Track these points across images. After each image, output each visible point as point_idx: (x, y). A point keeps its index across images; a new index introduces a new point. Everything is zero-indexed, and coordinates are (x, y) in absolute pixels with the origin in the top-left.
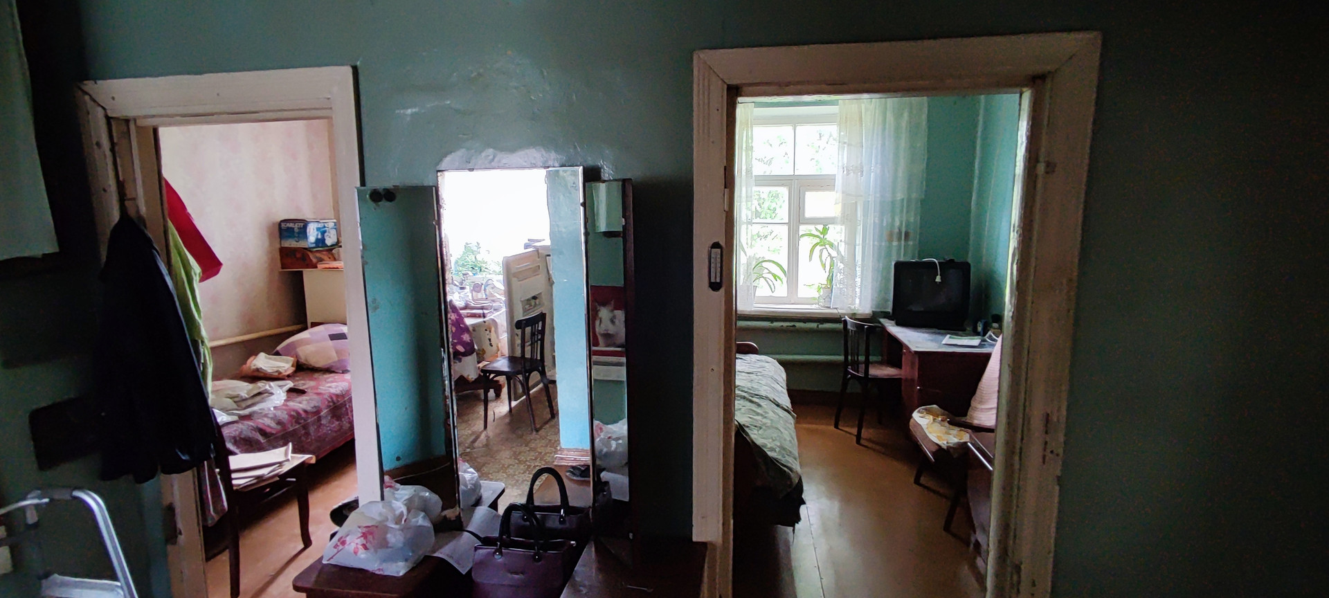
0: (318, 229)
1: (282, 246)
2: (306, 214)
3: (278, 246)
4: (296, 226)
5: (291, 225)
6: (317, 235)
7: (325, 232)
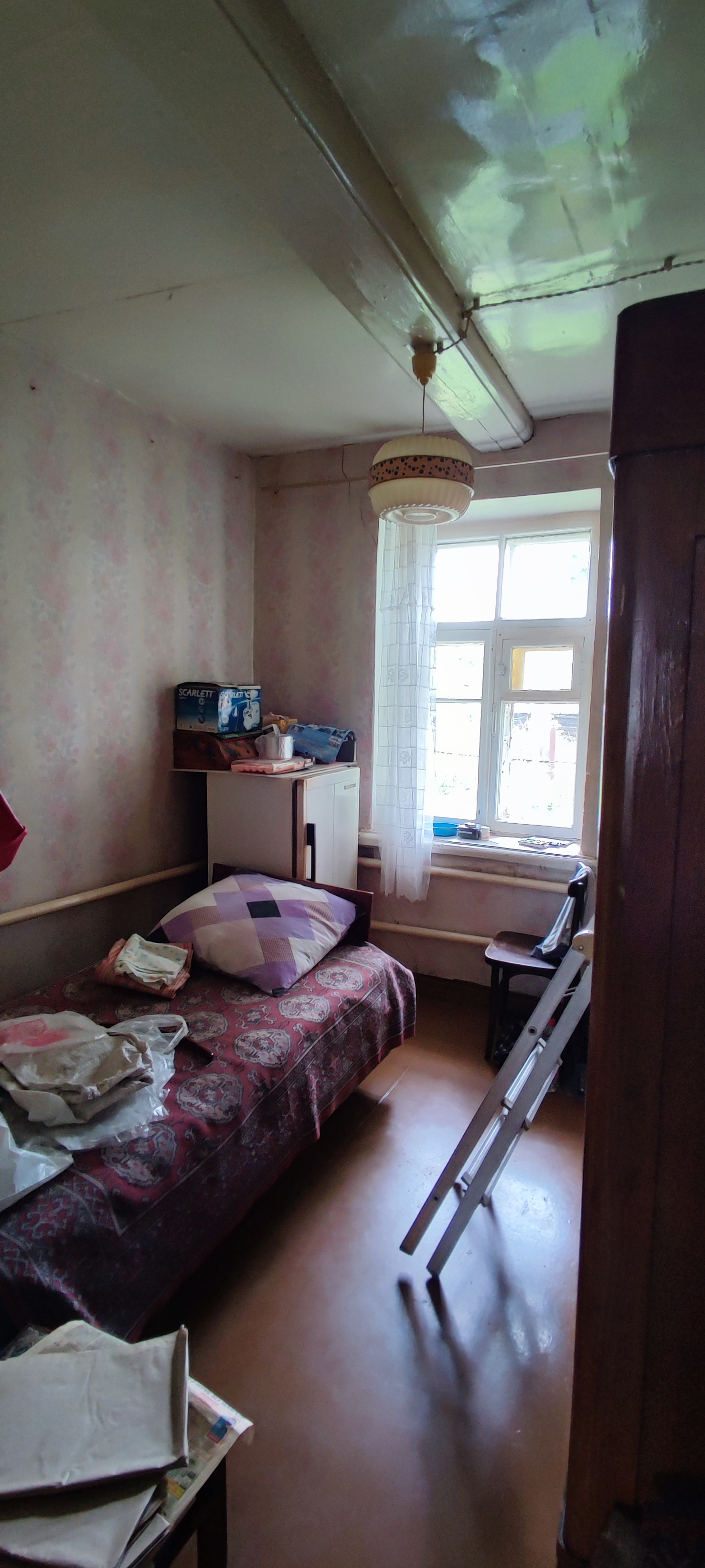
0: (234, 701)
1: (179, 728)
2: (218, 676)
3: (171, 728)
4: (201, 696)
5: (194, 693)
6: (233, 711)
7: (244, 706)
